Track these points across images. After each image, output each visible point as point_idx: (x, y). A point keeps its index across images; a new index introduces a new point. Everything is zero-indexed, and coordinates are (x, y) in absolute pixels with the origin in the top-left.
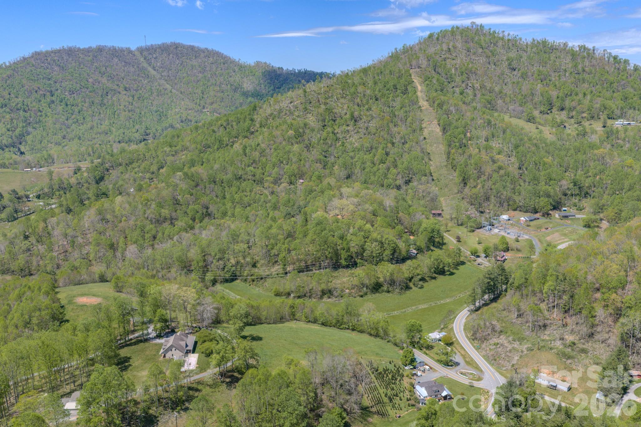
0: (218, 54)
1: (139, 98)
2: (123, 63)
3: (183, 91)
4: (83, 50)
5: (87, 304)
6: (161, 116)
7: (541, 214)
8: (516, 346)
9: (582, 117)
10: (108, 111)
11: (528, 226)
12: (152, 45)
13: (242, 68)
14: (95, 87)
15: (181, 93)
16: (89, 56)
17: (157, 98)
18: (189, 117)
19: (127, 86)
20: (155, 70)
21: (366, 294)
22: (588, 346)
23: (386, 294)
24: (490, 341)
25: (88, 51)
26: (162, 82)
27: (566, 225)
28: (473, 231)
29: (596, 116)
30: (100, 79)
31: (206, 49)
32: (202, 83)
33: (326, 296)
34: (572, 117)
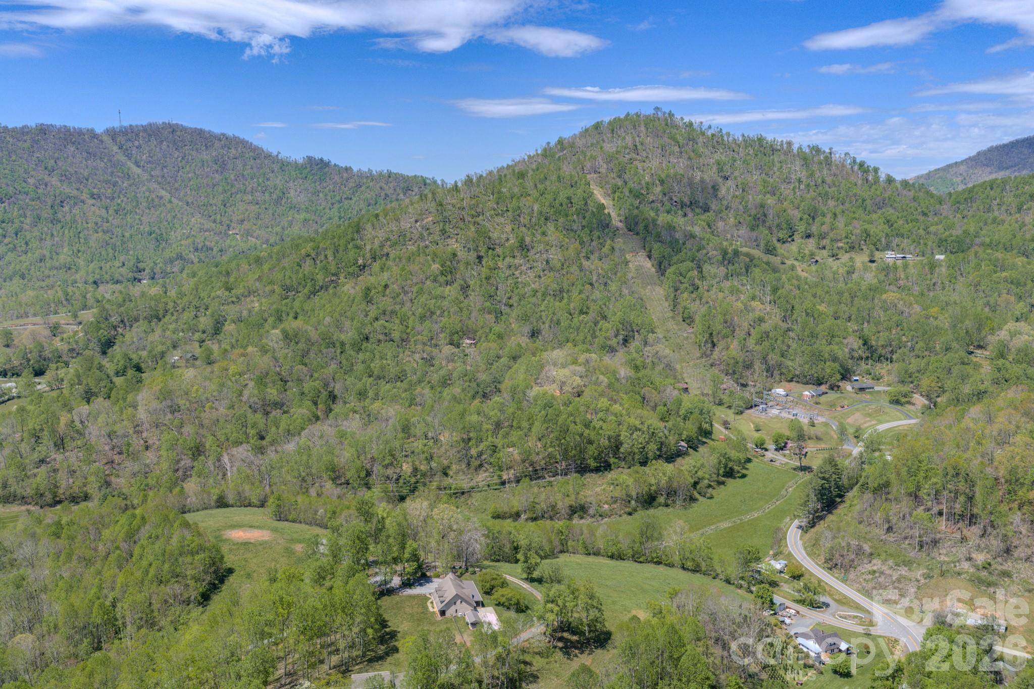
0: (244, 144)
1: (117, 212)
2: (85, 154)
3: (190, 201)
4: (14, 130)
5: (252, 541)
6: (160, 240)
7: (827, 386)
8: (904, 573)
9: (838, 248)
10: (66, 231)
11: (817, 403)
12: (131, 126)
13: (285, 165)
14: (40, 191)
15: (188, 204)
16: (25, 141)
17: (147, 211)
18: (207, 243)
19: (95, 191)
20: (139, 166)
21: (635, 510)
22: (1008, 566)
23: (665, 509)
24: (859, 568)
25: (23, 132)
26: (154, 186)
27: (866, 402)
28: (742, 413)
29: (857, 246)
30: (47, 178)
31: (224, 135)
32: (221, 189)
33: (576, 515)
34: (824, 248)
